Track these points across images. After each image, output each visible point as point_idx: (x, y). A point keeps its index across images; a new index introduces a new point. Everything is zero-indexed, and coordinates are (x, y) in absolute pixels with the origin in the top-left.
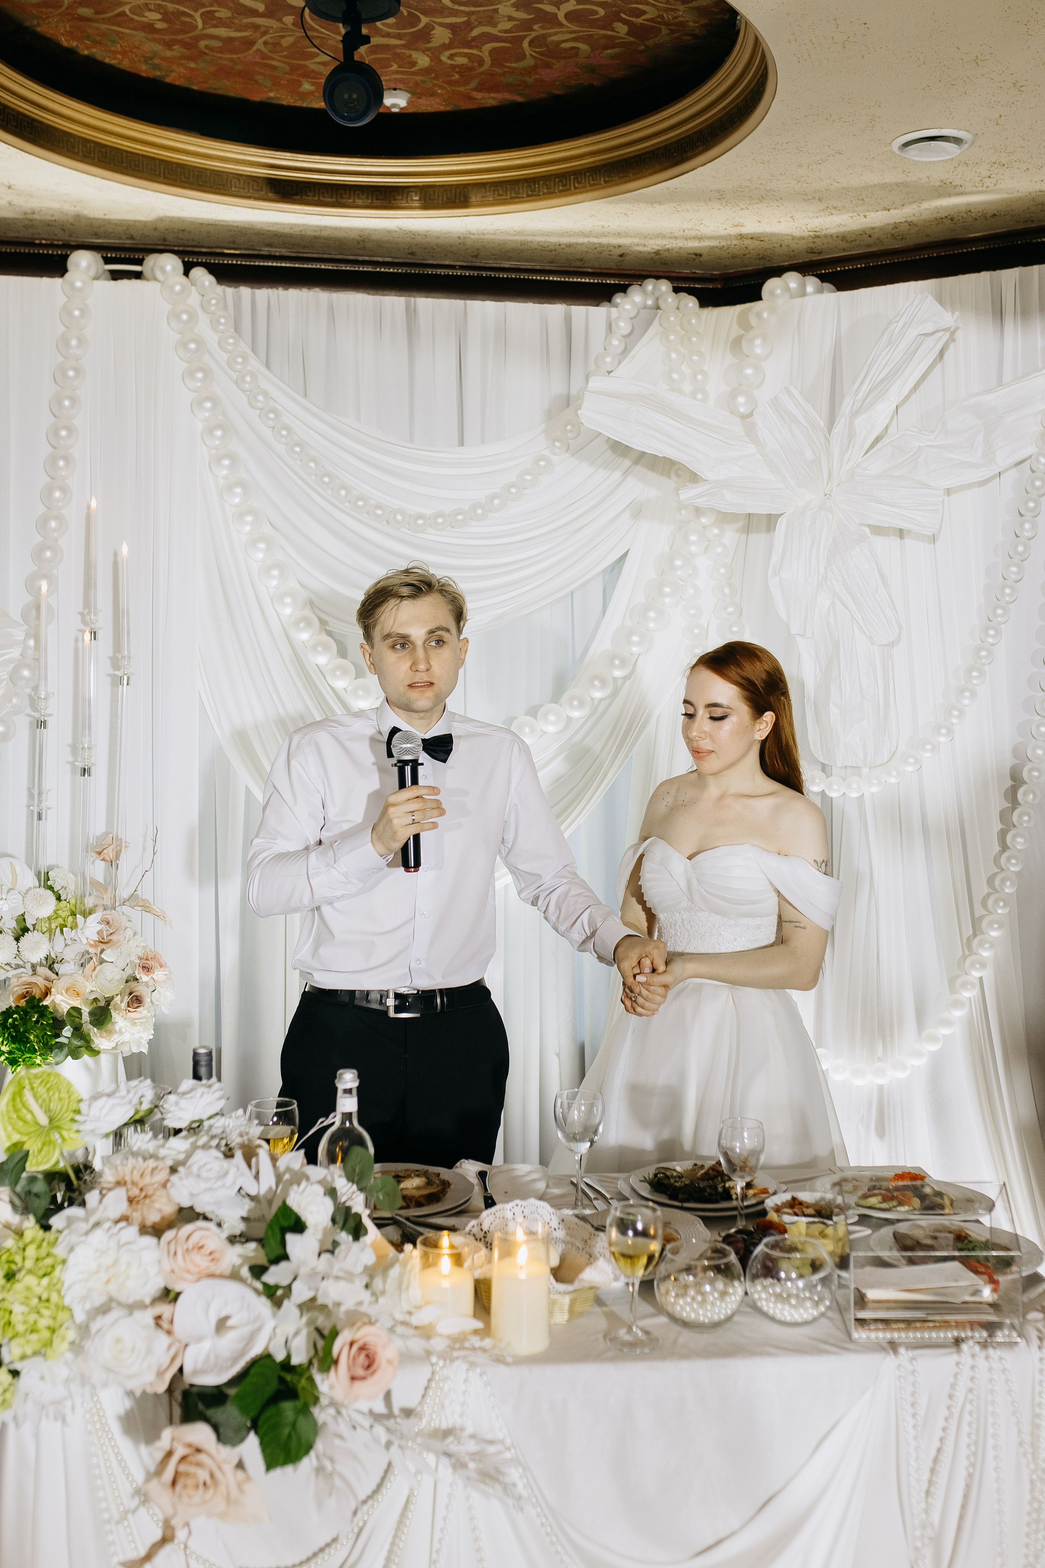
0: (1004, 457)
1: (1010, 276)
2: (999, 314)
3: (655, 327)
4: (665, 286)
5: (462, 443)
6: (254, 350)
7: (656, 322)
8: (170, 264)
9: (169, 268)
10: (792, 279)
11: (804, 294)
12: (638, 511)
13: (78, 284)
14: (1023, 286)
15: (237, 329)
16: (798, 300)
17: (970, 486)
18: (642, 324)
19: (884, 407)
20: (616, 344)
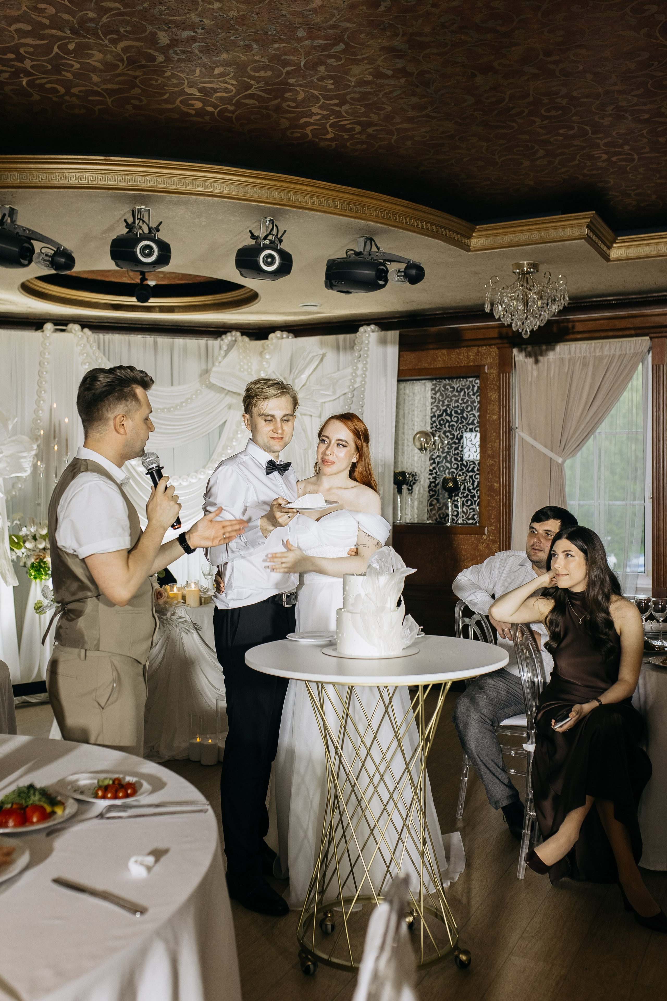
0: (339, 393)
1: (341, 337)
2: (338, 348)
3: (235, 347)
4: (238, 334)
5: (172, 385)
6: (104, 354)
7: (235, 346)
8: (77, 327)
9: (77, 329)
10: (278, 333)
11: (282, 338)
12: (230, 407)
13: (48, 335)
14: (345, 340)
15: (99, 348)
16: (280, 341)
17: (330, 401)
18: (230, 347)
19: (304, 377)
20: (222, 353)
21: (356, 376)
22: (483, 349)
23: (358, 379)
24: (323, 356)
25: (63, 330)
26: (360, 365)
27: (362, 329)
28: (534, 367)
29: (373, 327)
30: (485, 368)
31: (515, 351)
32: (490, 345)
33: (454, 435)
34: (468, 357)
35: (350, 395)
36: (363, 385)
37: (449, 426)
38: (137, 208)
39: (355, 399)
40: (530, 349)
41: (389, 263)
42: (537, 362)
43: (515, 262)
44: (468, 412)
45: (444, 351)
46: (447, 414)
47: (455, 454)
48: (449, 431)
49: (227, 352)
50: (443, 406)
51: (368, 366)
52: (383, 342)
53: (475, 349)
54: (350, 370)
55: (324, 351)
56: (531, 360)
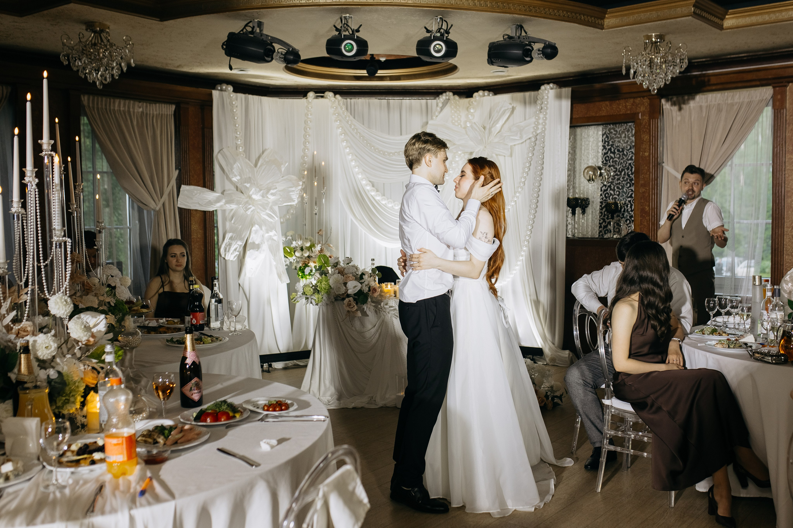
0: (525, 137)
1: (527, 94)
2: (525, 103)
3: (448, 105)
4: (451, 94)
5: (401, 135)
6: (351, 114)
7: (449, 103)
8: (331, 94)
9: (331, 96)
10: (481, 93)
11: (484, 96)
13: (310, 101)
14: (530, 96)
15: (347, 109)
16: (482, 98)
17: (519, 144)
18: (445, 104)
19: (499, 126)
20: (439, 109)
21: (539, 123)
22: (638, 100)
23: (540, 127)
24: (513, 109)
25: (322, 97)
26: (541, 116)
27: (543, 87)
28: (678, 113)
29: (551, 85)
30: (639, 116)
31: (663, 101)
32: (643, 97)
33: (616, 168)
34: (626, 106)
35: (533, 139)
36: (544, 131)
37: (613, 162)
38: (343, 16)
39: (537, 142)
40: (675, 99)
41: (533, 44)
42: (680, 109)
43: (645, 34)
44: (628, 150)
45: (607, 103)
46: (611, 152)
47: (617, 184)
48: (613, 166)
49: (442, 109)
50: (608, 145)
51: (547, 116)
52: (559, 97)
53: (632, 100)
54: (533, 120)
55: (514, 105)
56: (675, 108)
